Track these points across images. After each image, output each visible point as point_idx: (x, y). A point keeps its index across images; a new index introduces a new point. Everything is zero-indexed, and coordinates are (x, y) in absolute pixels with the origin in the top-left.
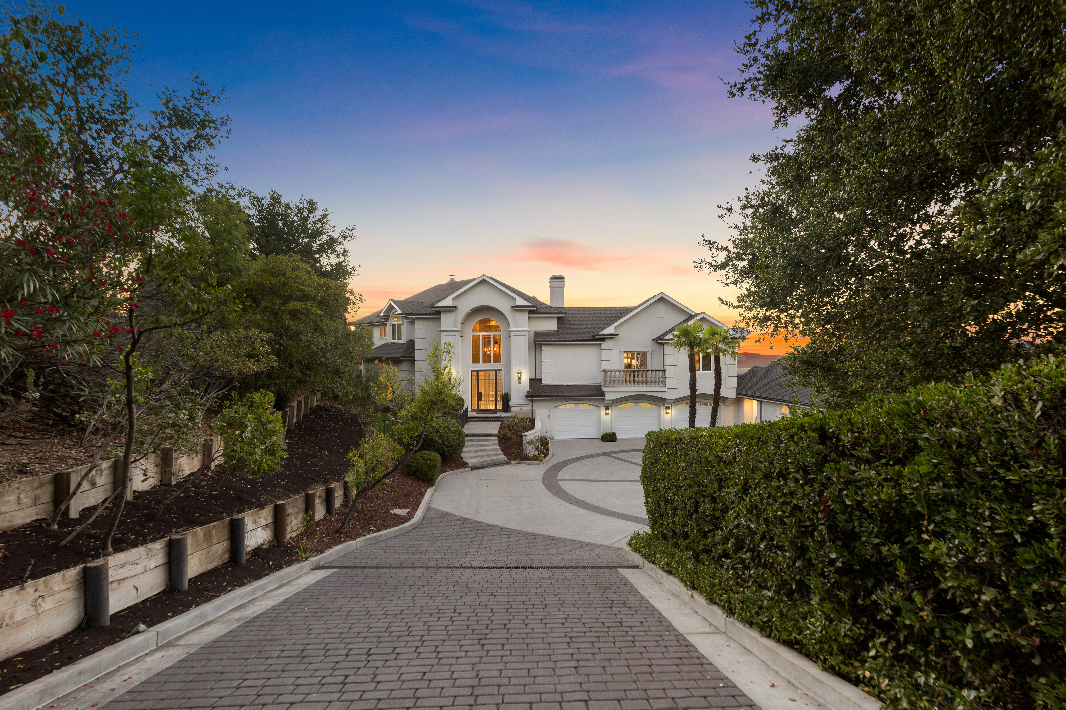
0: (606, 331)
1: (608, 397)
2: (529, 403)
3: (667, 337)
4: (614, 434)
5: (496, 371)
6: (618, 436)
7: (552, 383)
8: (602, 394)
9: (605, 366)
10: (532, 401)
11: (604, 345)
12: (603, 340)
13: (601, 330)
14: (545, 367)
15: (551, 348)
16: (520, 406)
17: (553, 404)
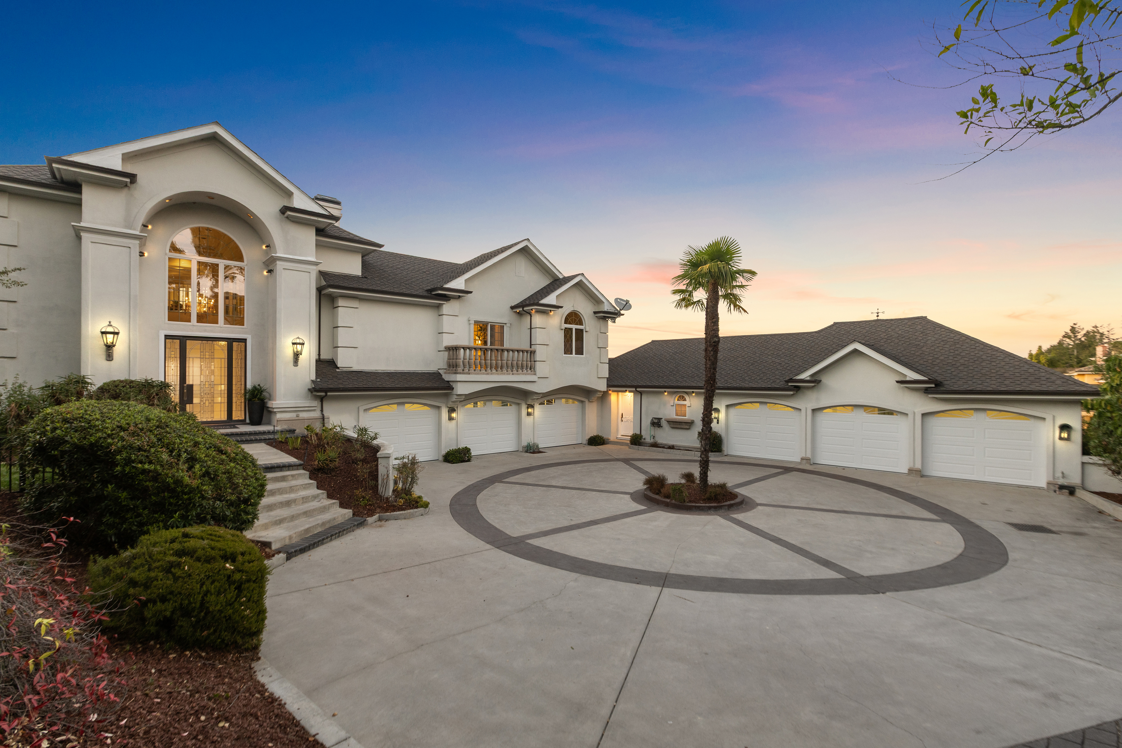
0: (452, 285)
1: (461, 389)
2: (316, 403)
3: (544, 301)
4: (467, 450)
5: (230, 341)
6: (473, 453)
7: (356, 368)
8: (449, 386)
9: (448, 341)
10: (322, 399)
11: (448, 307)
12: (446, 298)
13: (448, 282)
14: (343, 337)
15: (355, 304)
16: (296, 410)
17: (363, 405)
